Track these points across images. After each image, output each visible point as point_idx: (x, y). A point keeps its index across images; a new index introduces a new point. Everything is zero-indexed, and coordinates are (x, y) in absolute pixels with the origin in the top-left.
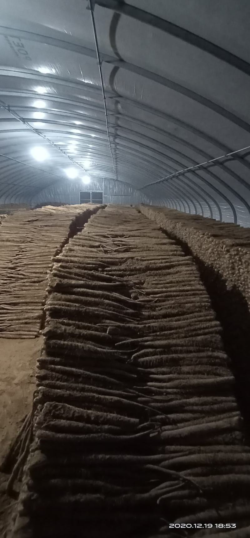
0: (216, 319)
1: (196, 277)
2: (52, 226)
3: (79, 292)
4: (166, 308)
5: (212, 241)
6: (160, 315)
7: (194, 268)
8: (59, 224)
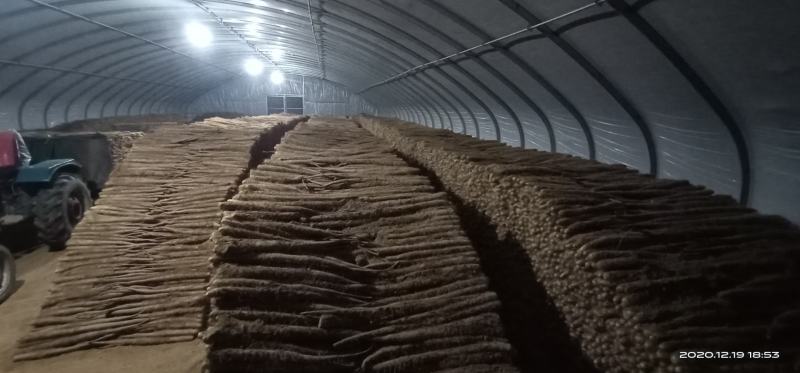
0: (490, 288)
1: (454, 224)
2: (220, 150)
3: (269, 259)
4: (412, 277)
5: (473, 168)
6: (403, 289)
7: (451, 210)
8: (232, 146)
